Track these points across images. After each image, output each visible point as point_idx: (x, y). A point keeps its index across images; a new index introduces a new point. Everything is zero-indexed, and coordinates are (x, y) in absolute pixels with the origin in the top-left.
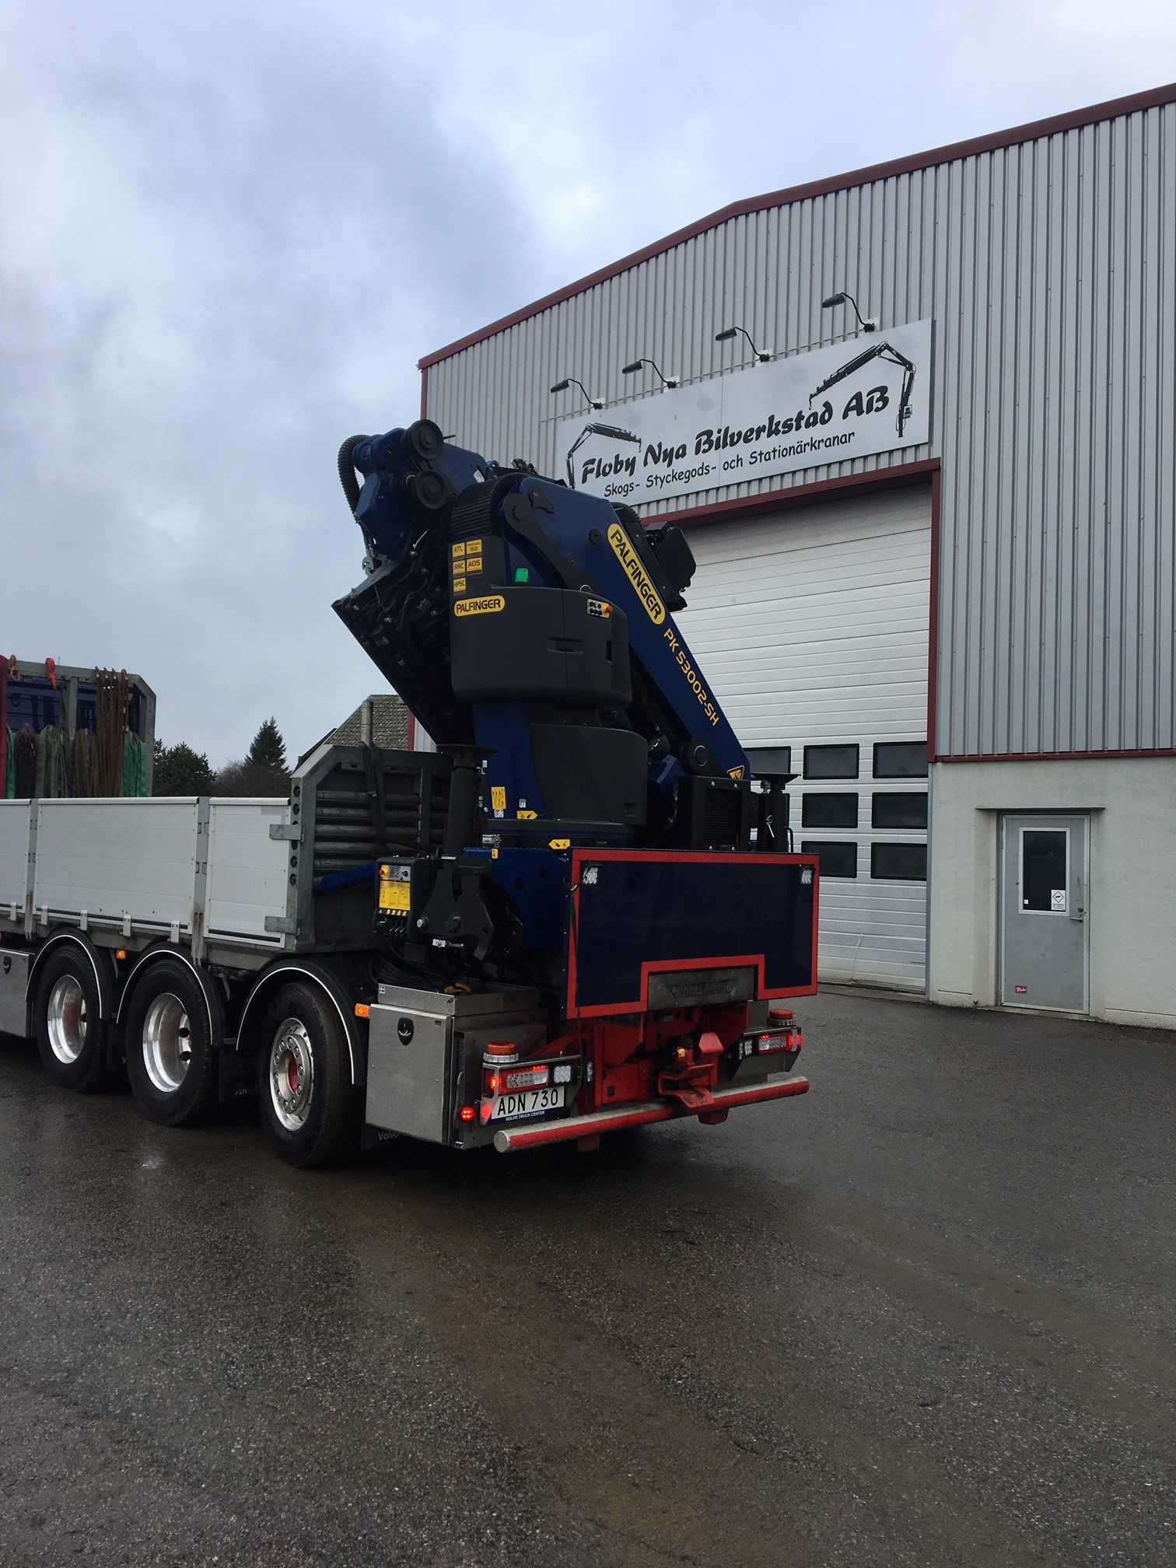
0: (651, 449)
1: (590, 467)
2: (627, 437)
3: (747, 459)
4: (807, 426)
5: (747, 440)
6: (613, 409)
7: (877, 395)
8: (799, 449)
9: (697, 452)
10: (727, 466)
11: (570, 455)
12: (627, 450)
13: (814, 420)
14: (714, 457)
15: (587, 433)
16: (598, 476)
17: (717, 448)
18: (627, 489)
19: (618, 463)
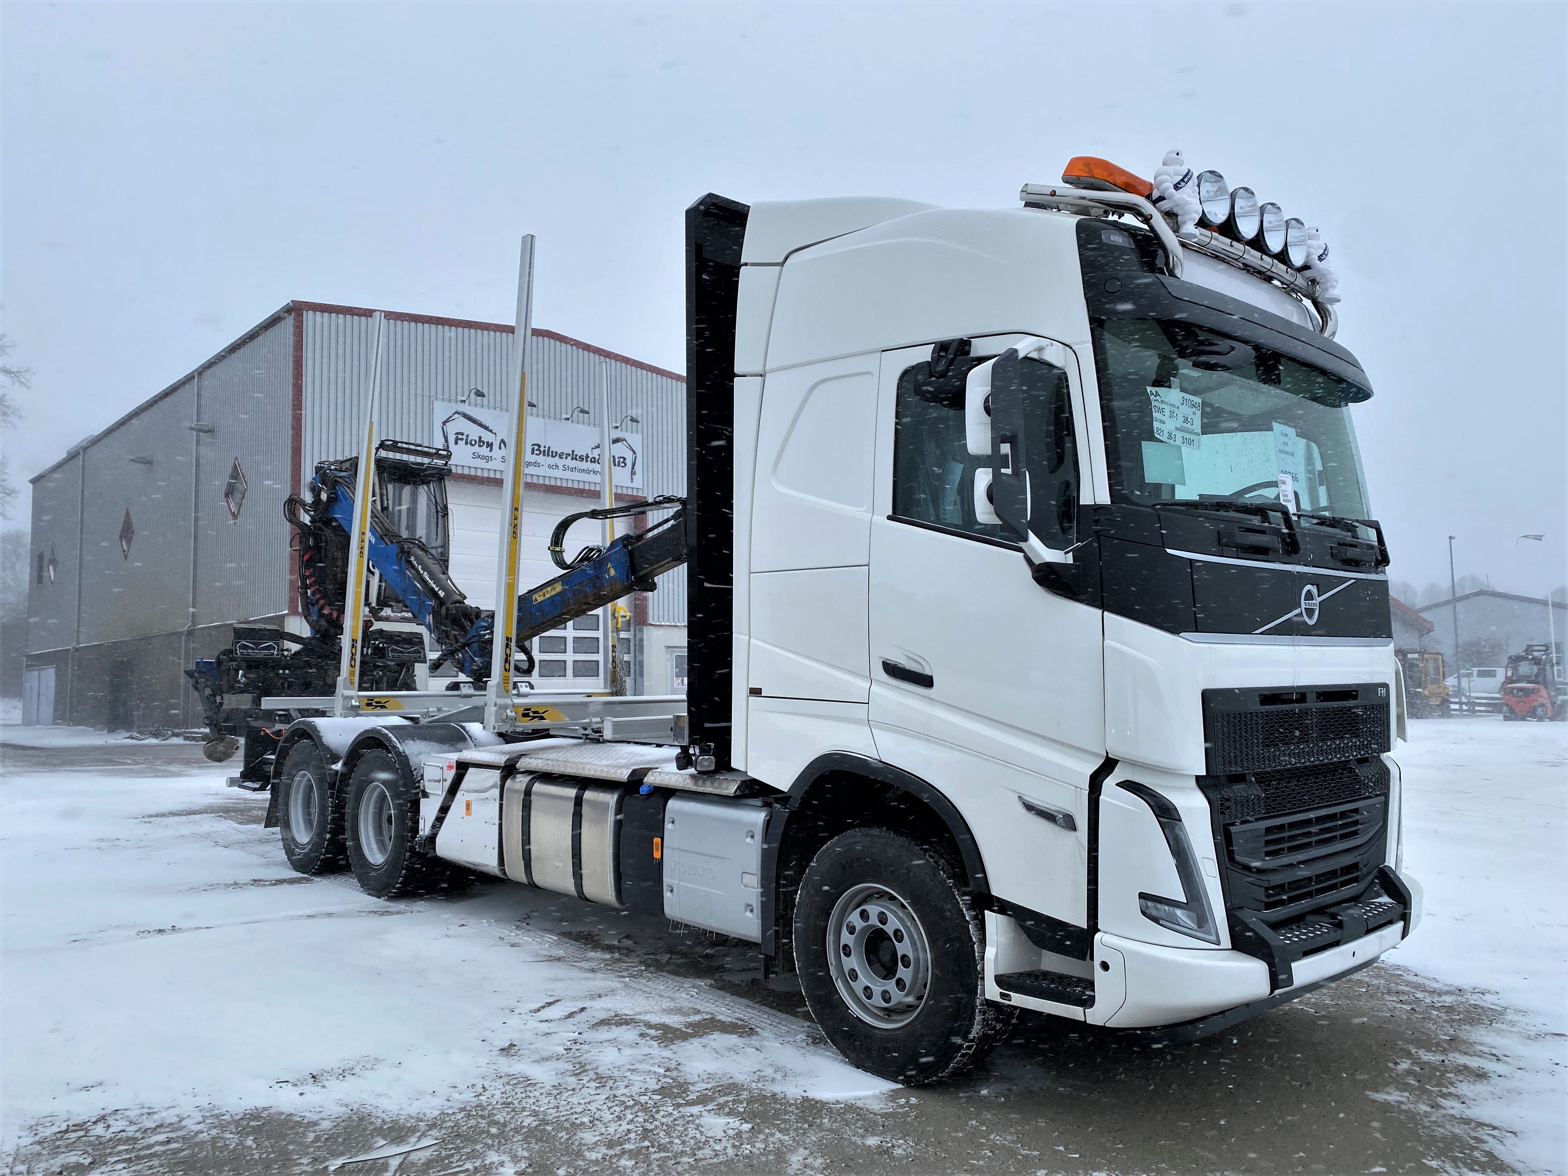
0: (503, 441)
1: (460, 436)
2: (486, 428)
3: (561, 467)
4: (591, 462)
5: (561, 457)
6: (473, 408)
7: (622, 460)
8: (588, 472)
9: (533, 453)
10: (550, 467)
11: (444, 423)
12: (487, 437)
13: (594, 460)
14: (541, 459)
15: (457, 416)
16: (466, 443)
17: (544, 455)
18: (488, 459)
19: (480, 441)
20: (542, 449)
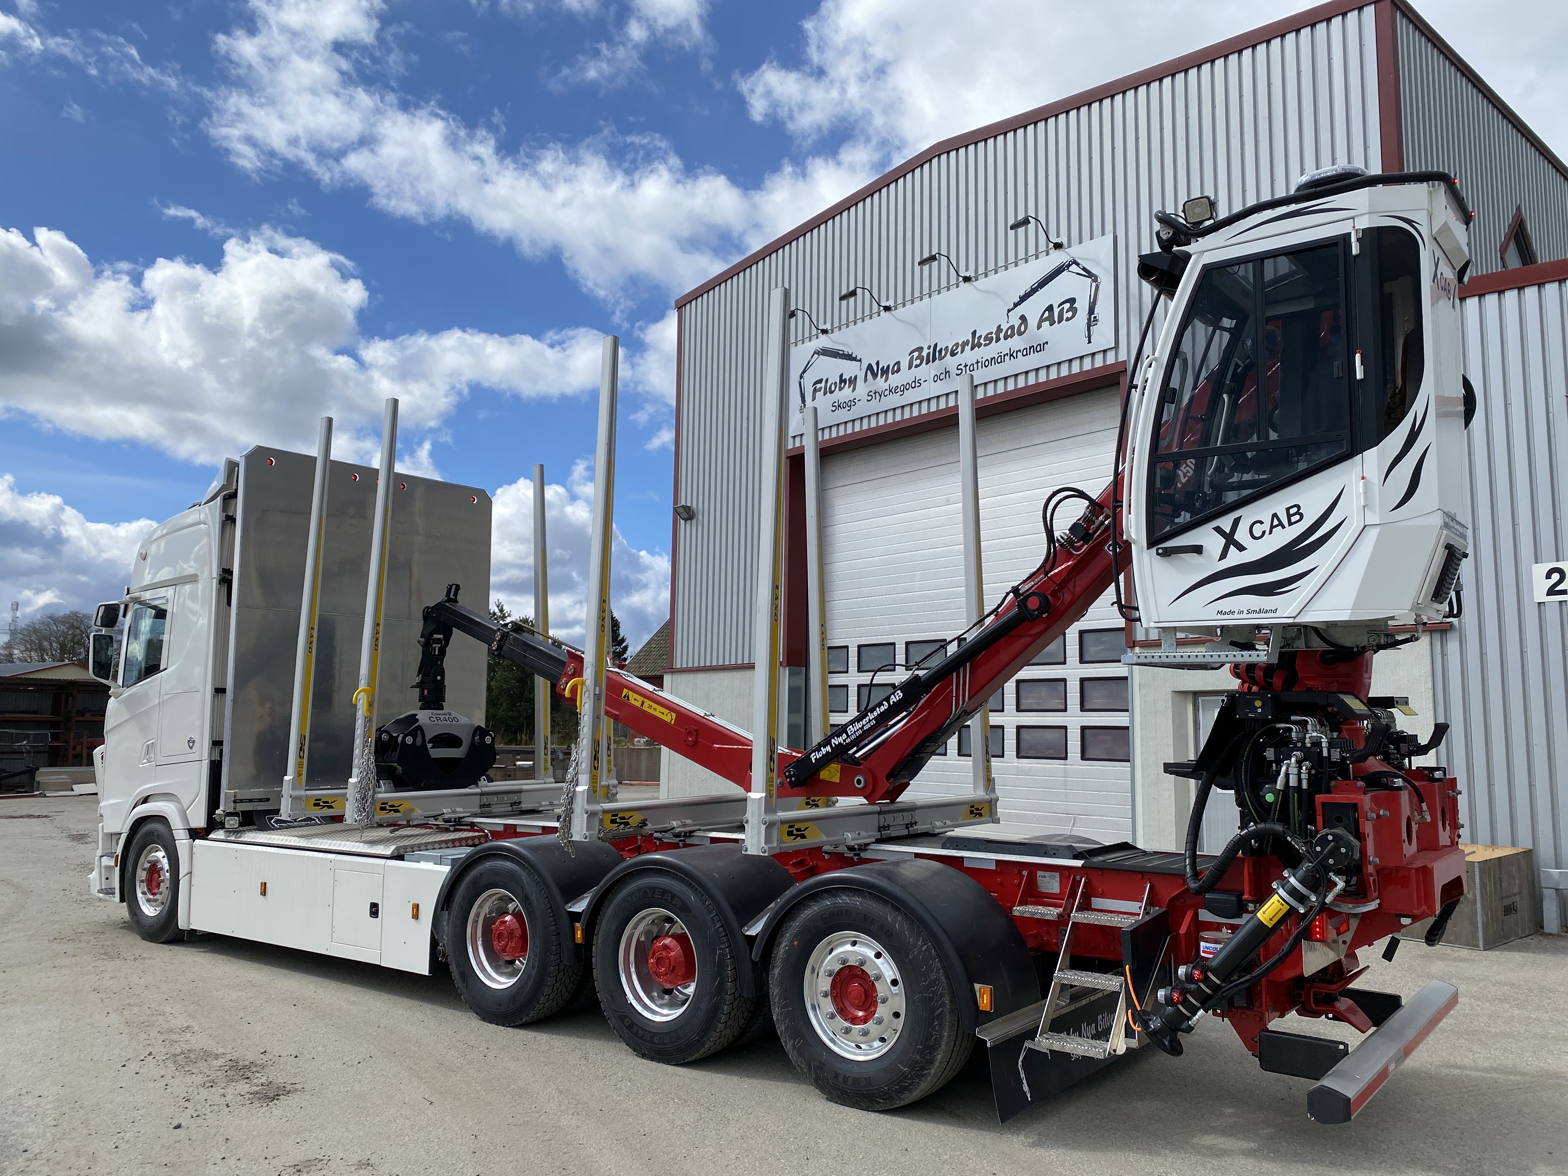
0: (870, 367)
3: (954, 371)
4: (1006, 338)
5: (953, 354)
6: (837, 334)
7: (1067, 306)
8: (1001, 359)
9: (910, 367)
10: (937, 378)
13: (1012, 333)
14: (925, 371)
17: (928, 362)
18: (850, 404)
19: (842, 380)
20: (924, 354)
